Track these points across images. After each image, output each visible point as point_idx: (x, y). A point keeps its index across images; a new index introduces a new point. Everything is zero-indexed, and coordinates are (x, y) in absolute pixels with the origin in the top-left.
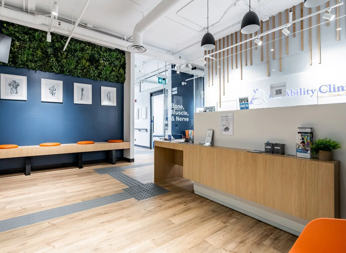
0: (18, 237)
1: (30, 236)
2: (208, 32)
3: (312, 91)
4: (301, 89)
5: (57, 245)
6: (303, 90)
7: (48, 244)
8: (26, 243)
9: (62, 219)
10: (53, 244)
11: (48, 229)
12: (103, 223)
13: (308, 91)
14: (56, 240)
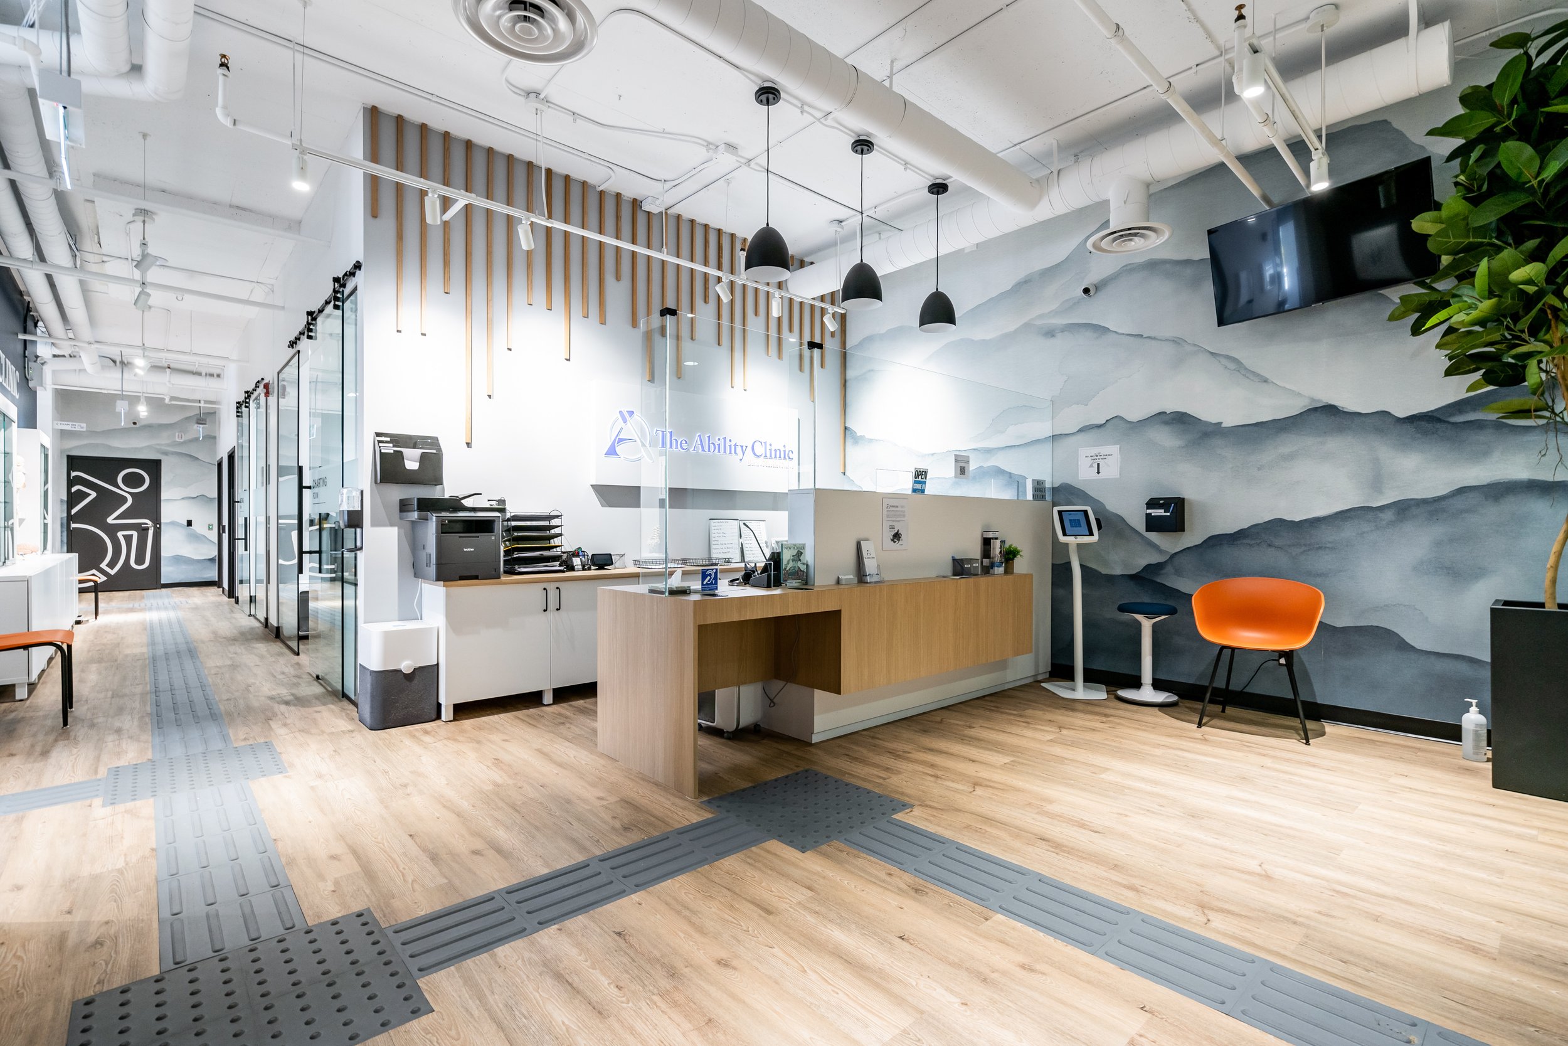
0: (1334, 947)
1: (1295, 923)
2: (768, 224)
3: (742, 447)
4: (725, 438)
5: (1253, 865)
6: (728, 443)
7: (1268, 877)
8: (1320, 913)
9: (1161, 904)
10: (1258, 870)
11: (1232, 908)
12: (1096, 832)
13: (736, 445)
14: (1244, 872)
